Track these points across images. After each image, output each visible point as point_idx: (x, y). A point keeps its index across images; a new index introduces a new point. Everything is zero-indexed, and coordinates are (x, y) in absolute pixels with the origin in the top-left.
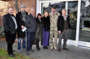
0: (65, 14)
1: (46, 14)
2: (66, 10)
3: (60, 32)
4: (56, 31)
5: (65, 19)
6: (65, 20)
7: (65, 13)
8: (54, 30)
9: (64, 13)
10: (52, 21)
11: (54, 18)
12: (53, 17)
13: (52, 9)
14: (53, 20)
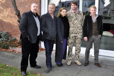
0: (95, 13)
1: (63, 12)
2: (95, 8)
3: (86, 38)
4: (78, 38)
5: (94, 19)
6: (94, 22)
7: (95, 11)
8: (76, 37)
9: (93, 11)
10: (74, 24)
11: (77, 19)
12: (75, 18)
13: (72, 4)
14: (75, 22)
